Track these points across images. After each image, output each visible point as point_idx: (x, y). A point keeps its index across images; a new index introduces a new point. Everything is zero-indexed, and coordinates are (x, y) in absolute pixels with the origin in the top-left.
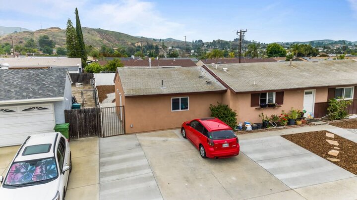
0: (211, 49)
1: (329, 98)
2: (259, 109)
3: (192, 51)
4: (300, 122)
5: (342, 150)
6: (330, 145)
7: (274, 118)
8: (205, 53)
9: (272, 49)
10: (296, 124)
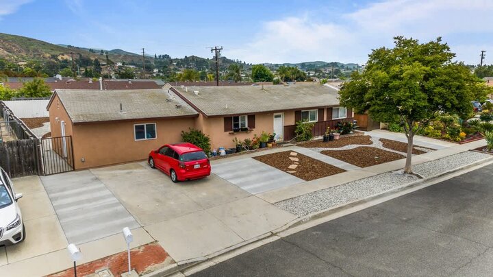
0: (183, 69)
1: (296, 121)
2: (232, 134)
3: (156, 70)
4: (270, 145)
5: (300, 164)
6: (291, 161)
7: (247, 142)
8: (175, 74)
9: (257, 71)
10: (267, 146)
